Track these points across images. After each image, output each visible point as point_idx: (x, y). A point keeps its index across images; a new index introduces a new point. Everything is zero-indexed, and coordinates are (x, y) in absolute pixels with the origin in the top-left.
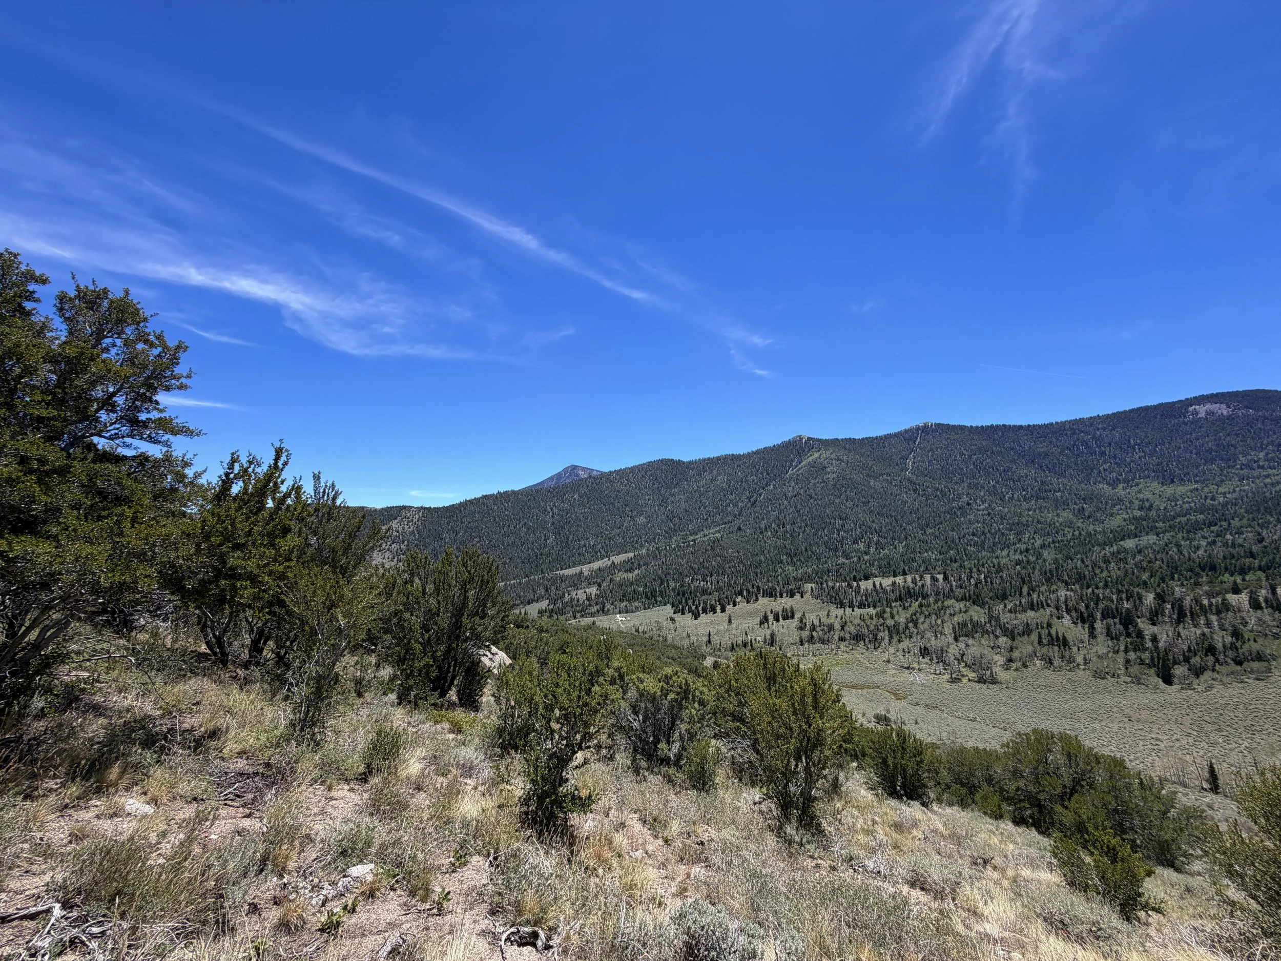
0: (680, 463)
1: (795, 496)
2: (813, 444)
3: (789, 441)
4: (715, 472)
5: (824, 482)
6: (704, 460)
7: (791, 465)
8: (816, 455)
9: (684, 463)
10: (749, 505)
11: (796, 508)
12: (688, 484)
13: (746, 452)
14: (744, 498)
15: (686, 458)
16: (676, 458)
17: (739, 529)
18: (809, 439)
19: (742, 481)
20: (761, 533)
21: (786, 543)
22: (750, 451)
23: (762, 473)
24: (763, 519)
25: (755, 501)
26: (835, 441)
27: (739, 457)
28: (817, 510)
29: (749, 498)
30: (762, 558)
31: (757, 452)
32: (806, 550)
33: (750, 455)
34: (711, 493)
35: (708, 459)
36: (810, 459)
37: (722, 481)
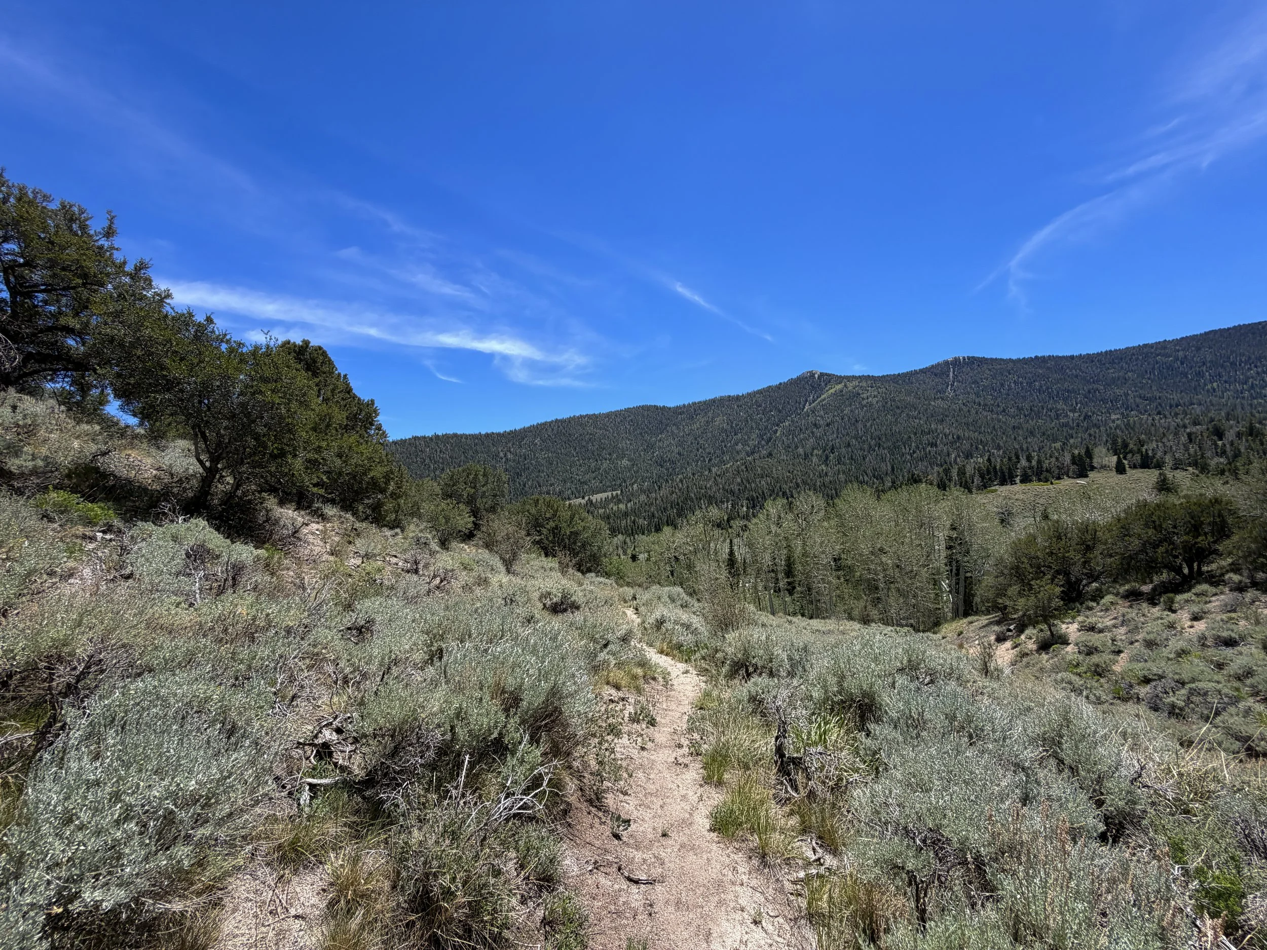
2: (827, 379)
3: (798, 378)
4: (710, 414)
7: (807, 400)
8: (839, 387)
9: (669, 408)
10: (764, 443)
12: (678, 428)
13: (745, 392)
18: (822, 375)
19: (747, 421)
22: (750, 391)
27: (738, 398)
31: (760, 392)
33: (750, 395)
34: (709, 435)
36: (832, 391)
37: (720, 421)
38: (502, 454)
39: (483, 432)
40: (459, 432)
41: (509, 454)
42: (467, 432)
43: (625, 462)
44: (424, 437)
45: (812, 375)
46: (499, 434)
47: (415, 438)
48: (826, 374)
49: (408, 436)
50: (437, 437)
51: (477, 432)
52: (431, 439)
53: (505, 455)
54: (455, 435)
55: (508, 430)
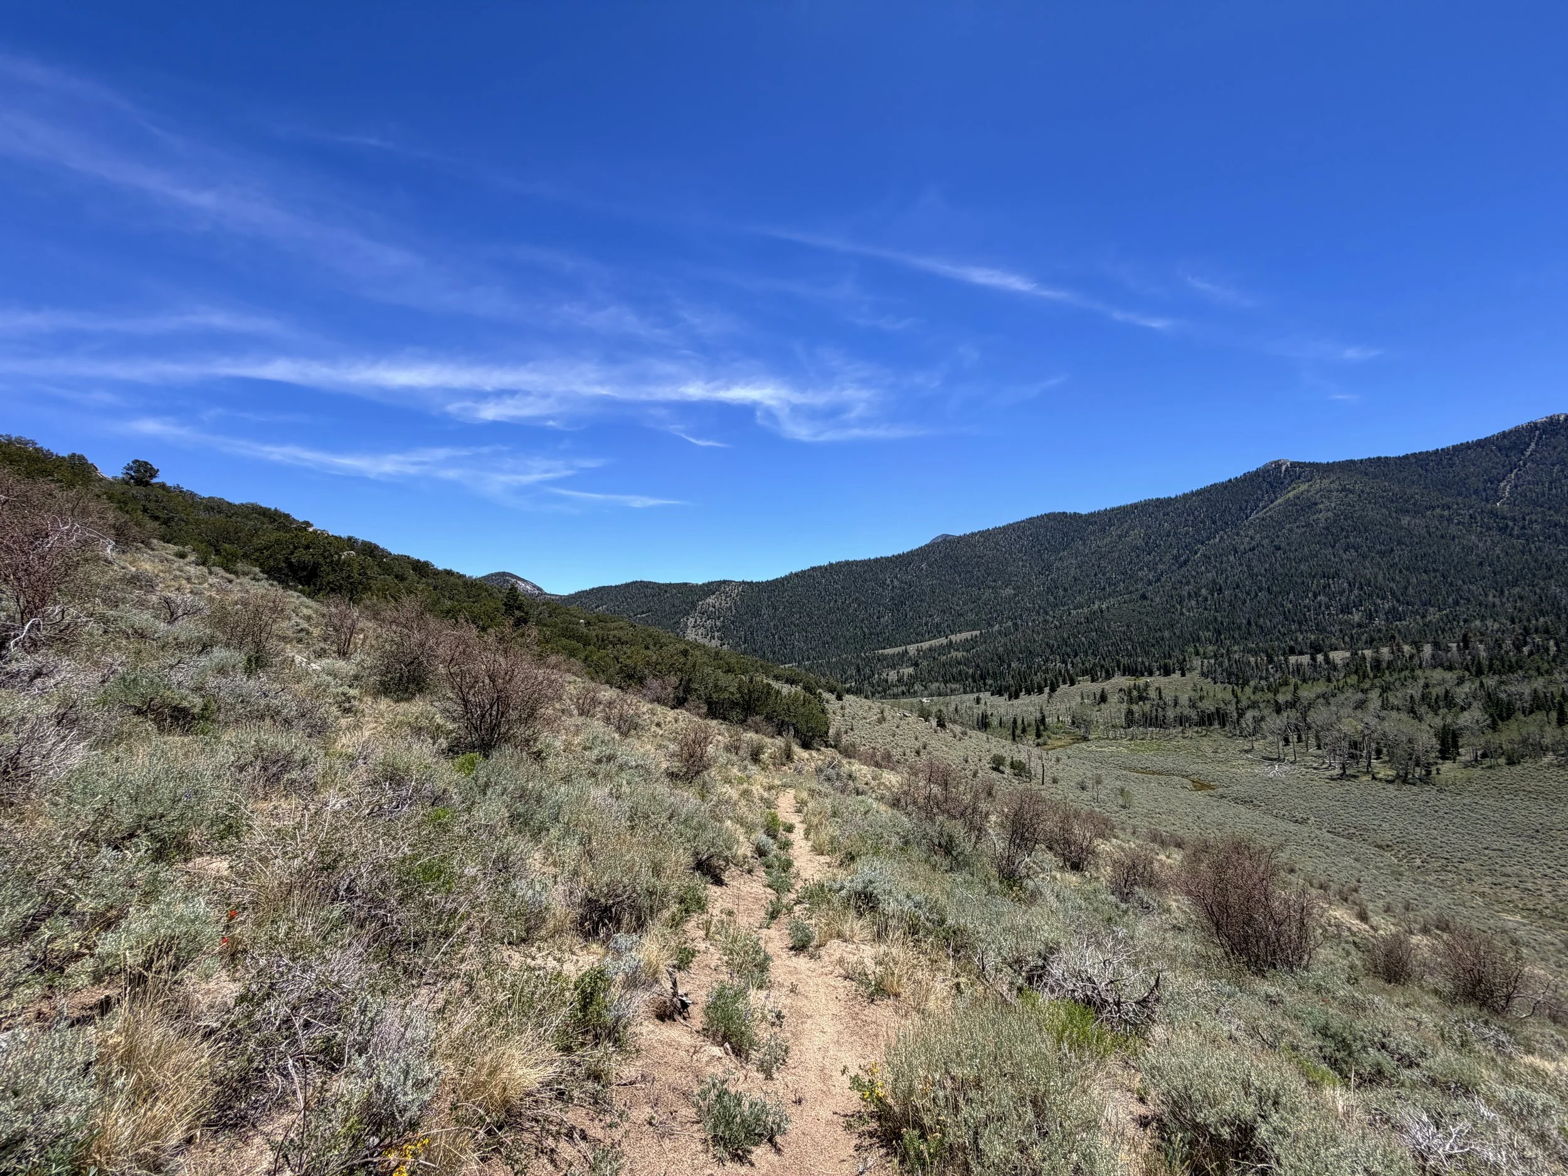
0: (1075, 516)
2: (1300, 470)
3: (1257, 471)
4: (1126, 526)
6: (1112, 510)
7: (1257, 505)
8: (1304, 487)
9: (1081, 516)
12: (1084, 544)
13: (1180, 493)
14: (1168, 557)
15: (1084, 511)
16: (1070, 510)
17: (1144, 597)
18: (1294, 465)
19: (1168, 535)
22: (1187, 491)
23: (1203, 522)
25: (1185, 562)
26: (1346, 465)
27: (1169, 501)
29: (1176, 558)
31: (1199, 493)
33: (1186, 497)
34: (1116, 554)
35: (1118, 509)
36: (1292, 494)
37: (1136, 536)
38: (888, 582)
39: (872, 558)
40: (851, 559)
41: (895, 580)
42: (858, 558)
43: (1010, 591)
44: (820, 567)
45: (1278, 465)
46: (887, 559)
47: (813, 569)
48: (1299, 463)
49: (806, 567)
50: (831, 565)
51: (866, 558)
52: (826, 568)
53: (892, 581)
54: (847, 563)
55: (896, 553)
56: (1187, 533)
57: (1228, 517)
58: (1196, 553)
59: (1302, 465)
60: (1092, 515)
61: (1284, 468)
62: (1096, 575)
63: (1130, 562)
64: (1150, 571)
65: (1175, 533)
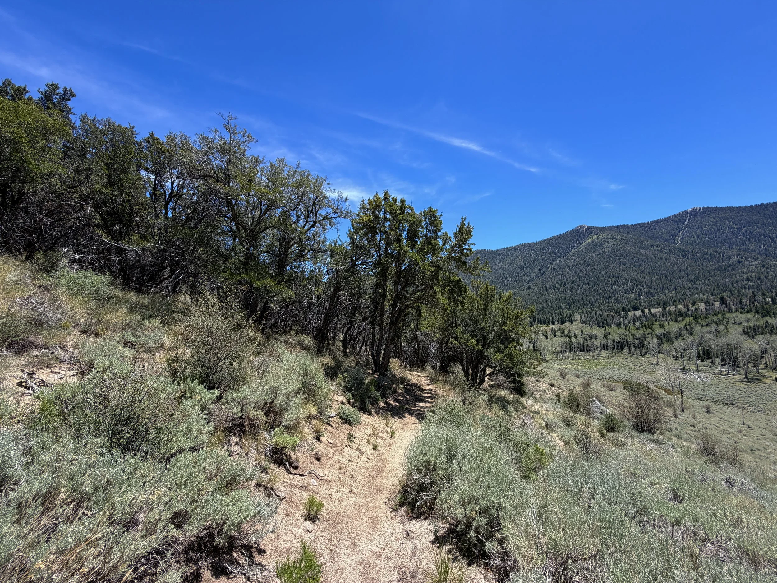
0: (490, 251)
1: (576, 265)
2: (592, 230)
3: (572, 230)
4: (514, 255)
5: (600, 254)
6: (507, 248)
7: (574, 246)
8: (595, 237)
9: (492, 251)
10: (539, 275)
11: (576, 273)
12: (495, 264)
13: (538, 240)
14: (536, 270)
15: (494, 249)
16: (487, 248)
17: (529, 288)
18: (589, 227)
19: (535, 260)
20: (547, 290)
21: (567, 296)
22: (542, 239)
23: (550, 253)
24: (549, 281)
25: (544, 272)
26: (611, 228)
27: (533, 244)
28: (593, 272)
29: (539, 270)
30: (545, 305)
31: (547, 240)
32: (583, 299)
33: (541, 242)
34: (511, 269)
35: (510, 247)
36: (589, 241)
37: (519, 260)
45: (582, 228)
48: (591, 227)
56: (543, 259)
57: (561, 251)
58: (548, 268)
59: (593, 228)
60: (498, 251)
61: (584, 229)
62: (502, 279)
63: (518, 273)
64: (528, 276)
65: (538, 259)
